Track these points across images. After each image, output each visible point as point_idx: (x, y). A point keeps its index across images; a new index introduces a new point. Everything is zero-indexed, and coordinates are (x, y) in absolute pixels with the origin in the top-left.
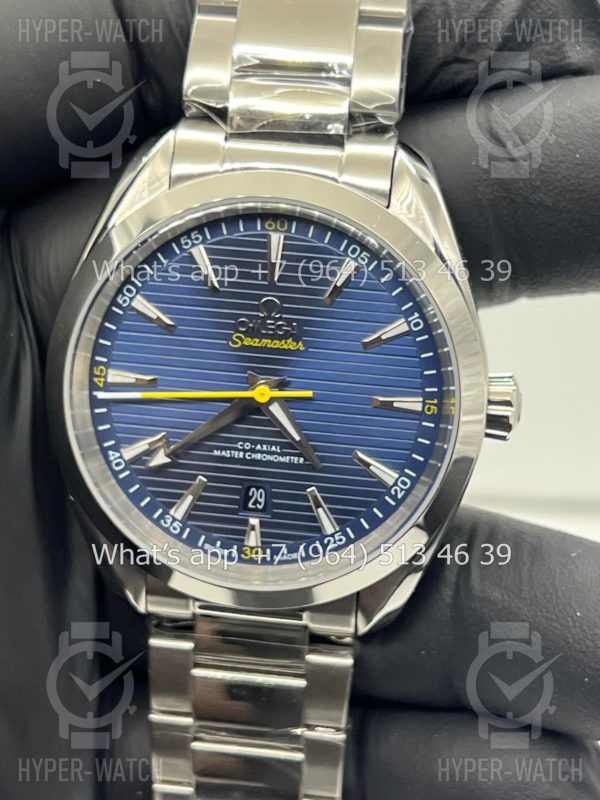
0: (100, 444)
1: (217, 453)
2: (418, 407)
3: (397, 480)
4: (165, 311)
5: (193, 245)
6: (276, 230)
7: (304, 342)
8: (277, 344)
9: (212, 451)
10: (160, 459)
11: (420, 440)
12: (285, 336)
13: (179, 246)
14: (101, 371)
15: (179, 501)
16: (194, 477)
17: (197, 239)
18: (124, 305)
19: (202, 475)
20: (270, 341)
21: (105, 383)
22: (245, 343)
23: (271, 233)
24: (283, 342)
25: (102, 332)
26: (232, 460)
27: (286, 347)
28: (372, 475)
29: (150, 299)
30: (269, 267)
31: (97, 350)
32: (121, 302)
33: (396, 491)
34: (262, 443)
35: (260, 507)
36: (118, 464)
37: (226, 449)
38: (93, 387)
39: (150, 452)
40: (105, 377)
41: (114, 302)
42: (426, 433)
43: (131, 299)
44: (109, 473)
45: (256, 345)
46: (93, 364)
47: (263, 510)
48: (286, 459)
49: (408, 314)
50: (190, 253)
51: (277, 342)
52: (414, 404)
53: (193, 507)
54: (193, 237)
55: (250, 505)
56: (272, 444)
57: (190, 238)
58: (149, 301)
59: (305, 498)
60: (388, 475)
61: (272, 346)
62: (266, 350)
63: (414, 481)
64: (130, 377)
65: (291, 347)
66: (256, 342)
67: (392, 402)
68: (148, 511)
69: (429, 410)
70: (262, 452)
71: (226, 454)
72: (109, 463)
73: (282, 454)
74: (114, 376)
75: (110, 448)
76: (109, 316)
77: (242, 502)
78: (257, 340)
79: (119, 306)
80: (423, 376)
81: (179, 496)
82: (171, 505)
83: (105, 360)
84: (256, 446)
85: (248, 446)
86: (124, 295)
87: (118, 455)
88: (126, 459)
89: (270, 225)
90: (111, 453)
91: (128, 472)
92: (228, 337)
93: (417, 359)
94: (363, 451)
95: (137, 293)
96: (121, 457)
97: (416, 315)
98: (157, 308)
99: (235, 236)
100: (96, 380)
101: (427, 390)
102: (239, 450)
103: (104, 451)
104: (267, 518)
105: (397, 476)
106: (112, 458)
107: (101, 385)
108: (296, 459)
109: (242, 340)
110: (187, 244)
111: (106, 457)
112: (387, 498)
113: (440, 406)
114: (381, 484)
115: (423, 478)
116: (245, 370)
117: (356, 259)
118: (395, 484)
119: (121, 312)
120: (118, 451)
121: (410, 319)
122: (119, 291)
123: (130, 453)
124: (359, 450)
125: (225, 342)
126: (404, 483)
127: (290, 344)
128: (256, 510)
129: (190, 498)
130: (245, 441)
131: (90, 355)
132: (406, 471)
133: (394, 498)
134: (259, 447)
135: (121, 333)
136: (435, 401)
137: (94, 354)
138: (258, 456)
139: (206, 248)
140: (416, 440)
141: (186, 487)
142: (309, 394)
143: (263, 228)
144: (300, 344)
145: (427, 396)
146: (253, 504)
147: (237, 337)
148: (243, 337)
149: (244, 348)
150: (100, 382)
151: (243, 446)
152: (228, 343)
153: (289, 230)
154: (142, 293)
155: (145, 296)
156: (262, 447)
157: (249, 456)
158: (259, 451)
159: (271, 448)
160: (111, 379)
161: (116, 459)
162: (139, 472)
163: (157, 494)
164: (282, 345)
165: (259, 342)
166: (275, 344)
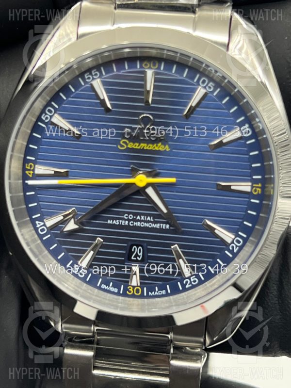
0: (30, 217)
1: (110, 222)
2: (248, 189)
3: (234, 239)
4: (73, 125)
5: (93, 79)
6: (150, 68)
7: (170, 145)
8: (151, 147)
9: (107, 221)
10: (71, 226)
11: (249, 212)
13: (84, 79)
14: (31, 166)
15: (84, 255)
16: (94, 239)
17: (96, 75)
18: (46, 121)
19: (101, 237)
20: (146, 145)
21: (33, 174)
22: (129, 146)
23: (146, 70)
24: (155, 145)
25: (31, 140)
26: (120, 227)
27: (157, 148)
28: (217, 236)
29: (64, 117)
30: (145, 94)
31: (28, 151)
32: (44, 119)
33: (233, 247)
34: (140, 214)
35: (139, 259)
36: (42, 230)
37: (116, 219)
38: (25, 177)
39: (64, 222)
40: (33, 170)
41: (39, 119)
42: (253, 207)
43: (51, 117)
44: (36, 236)
45: (136, 147)
46: (25, 161)
47: (142, 261)
48: (157, 226)
49: (241, 124)
50: (91, 84)
51: (151, 145)
52: (245, 187)
53: (94, 259)
54: (93, 74)
55: (133, 258)
56: (147, 215)
57: (91, 74)
58: (63, 118)
59: (170, 253)
60: (228, 236)
61: (148, 148)
62: (143, 151)
63: (245, 240)
64: (50, 171)
65: (160, 149)
66: (136, 146)
67: (230, 186)
68: (63, 262)
69: (256, 191)
70: (140, 221)
71: (116, 222)
72: (36, 229)
73: (155, 222)
74: (40, 170)
75: (37, 219)
76: (36, 128)
77: (127, 255)
78: (137, 144)
79: (43, 122)
80: (251, 168)
81: (84, 252)
82: (79, 258)
83: (33, 159)
84: (137, 217)
85: (131, 217)
86: (46, 114)
87: (42, 224)
88: (48, 226)
89: (146, 65)
90: (37, 222)
91: (49, 236)
92: (118, 143)
93: (247, 156)
94: (209, 220)
95: (55, 112)
96: (44, 225)
98: (70, 123)
99: (122, 72)
100: (27, 172)
101: (254, 177)
102: (125, 220)
103: (33, 222)
105: (233, 237)
106: (38, 226)
107: (31, 176)
108: (164, 225)
110: (89, 78)
111: (34, 225)
112: (226, 252)
113: (263, 188)
114: (223, 242)
115: (251, 238)
116: (128, 165)
117: (205, 87)
118: (233, 242)
120: (43, 222)
122: (43, 111)
123: (50, 222)
124: (208, 219)
125: (115, 146)
126: (238, 242)
127: (160, 147)
129: (92, 252)
130: (129, 213)
131: (22, 156)
132: (240, 233)
133: (232, 252)
134: (138, 218)
135: (43, 140)
136: (260, 185)
137: (26, 155)
138: (138, 224)
139: (102, 81)
140: (246, 212)
141: (89, 245)
142: (173, 180)
143: (141, 67)
144: (167, 146)
145: (255, 182)
147: (124, 142)
149: (128, 150)
150: (30, 173)
151: (128, 217)
152: (117, 146)
153: (159, 68)
154: (58, 112)
155: (61, 115)
156: (141, 218)
157: (132, 224)
158: (138, 221)
159: (147, 218)
160: (37, 171)
161: (40, 227)
162: (56, 235)
163: (69, 250)
164: (154, 148)
165: (139, 146)
166: (150, 147)
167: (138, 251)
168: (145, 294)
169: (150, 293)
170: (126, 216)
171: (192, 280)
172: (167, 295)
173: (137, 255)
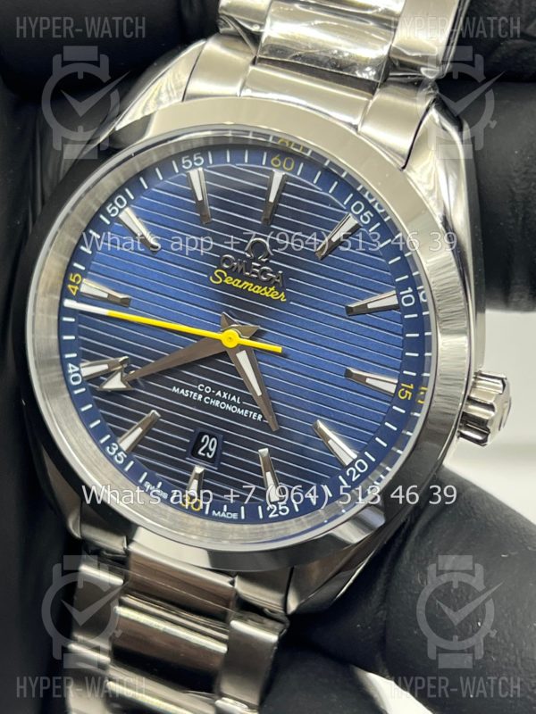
0: (61, 354)
1: (175, 390)
2: (392, 389)
3: (354, 461)
4: (153, 231)
5: (194, 167)
6: (281, 168)
7: (286, 293)
8: (258, 290)
9: (172, 388)
10: (115, 383)
11: (387, 424)
12: (268, 283)
13: (179, 164)
14: (77, 279)
15: (129, 432)
16: (148, 410)
17: (199, 161)
18: (113, 215)
19: (158, 411)
20: (252, 285)
21: (78, 291)
22: (226, 281)
23: (274, 170)
24: (265, 288)
26: (189, 400)
27: (267, 294)
28: (330, 450)
29: (139, 215)
30: (265, 207)
31: (76, 255)
32: (110, 211)
33: (351, 472)
34: (223, 390)
35: (210, 456)
36: (75, 379)
37: (186, 388)
38: (65, 294)
40: (79, 286)
41: (102, 210)
42: (395, 418)
43: (120, 210)
44: (64, 386)
45: (236, 285)
46: (69, 269)
47: (212, 461)
48: (245, 413)
49: (401, 287)
50: (188, 174)
51: (259, 287)
52: (388, 384)
53: (140, 440)
54: (195, 159)
55: (200, 453)
56: (233, 393)
58: (138, 217)
59: (256, 458)
60: (346, 453)
61: (253, 290)
62: (244, 293)
63: (373, 467)
64: (103, 291)
65: (272, 296)
66: (236, 283)
67: (366, 377)
68: (96, 434)
69: (403, 394)
70: (221, 400)
71: (184, 392)
72: (66, 375)
73: (242, 407)
74: (89, 287)
75: (71, 360)
76: (94, 223)
77: (191, 447)
78: (239, 281)
79: (107, 215)
80: (403, 356)
81: (129, 426)
82: (120, 434)
83: (83, 268)
84: (216, 392)
85: (208, 390)
86: (114, 205)
87: (77, 369)
88: (84, 375)
89: (276, 162)
90: (70, 365)
91: (83, 390)
92: (210, 272)
93: (401, 338)
94: (324, 422)
95: (127, 205)
96: (79, 372)
97: (410, 290)
98: (145, 225)
99: (237, 165)
100: (70, 286)
101: (405, 372)
102: (199, 393)
103: (64, 363)
104: (214, 469)
105: (355, 456)
106: (70, 371)
107: (74, 293)
108: (255, 414)
109: (224, 278)
110: (187, 164)
111: (64, 369)
112: (340, 477)
113: (415, 392)
114: (338, 461)
115: (380, 464)
116: (219, 309)
117: (358, 217)
118: (352, 464)
119: (108, 222)
120: (78, 366)
121: (402, 293)
122: (110, 200)
123: (88, 370)
124: (321, 420)
125: (206, 276)
126: (362, 466)
127: (271, 293)
128: (205, 459)
129: (139, 431)
130: (206, 384)
131: (67, 260)
132: (366, 453)
133: (348, 479)
134: (219, 393)
136: (411, 387)
137: (73, 259)
138: (217, 403)
139: (205, 173)
140: (382, 423)
141: (138, 418)
142: (278, 349)
143: (268, 164)
144: (283, 294)
145: (403, 379)
146: (202, 452)
147: (219, 274)
148: (226, 275)
149: (224, 286)
150: (73, 289)
151: (204, 388)
152: (209, 278)
153: (294, 171)
154: (132, 206)
155: (135, 211)
156: (222, 395)
157: (207, 400)
158: (218, 398)
159: (231, 397)
160: (84, 289)
161: (74, 373)
162: (94, 392)
163: (107, 419)
164: (263, 292)
165: (240, 284)
166: (256, 289)
167: (211, 444)
168: (207, 512)
169: (214, 512)
170: (201, 387)
171: (280, 508)
172: (239, 521)
173: (206, 450)
